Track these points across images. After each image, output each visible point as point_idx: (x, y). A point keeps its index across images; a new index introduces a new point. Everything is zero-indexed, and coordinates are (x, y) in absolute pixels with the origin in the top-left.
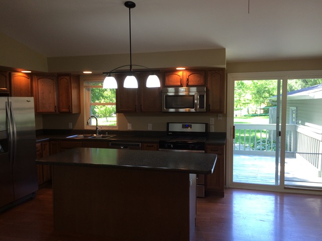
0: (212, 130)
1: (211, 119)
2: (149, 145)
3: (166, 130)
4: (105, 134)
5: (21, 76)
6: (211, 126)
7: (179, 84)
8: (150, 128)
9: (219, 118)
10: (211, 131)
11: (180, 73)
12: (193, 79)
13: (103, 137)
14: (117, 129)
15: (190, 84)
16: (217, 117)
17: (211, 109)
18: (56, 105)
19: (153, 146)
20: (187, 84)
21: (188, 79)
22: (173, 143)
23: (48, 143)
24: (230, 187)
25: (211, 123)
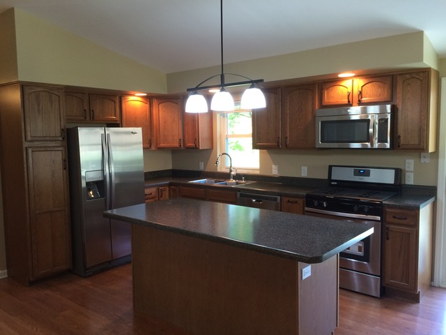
0: (410, 180)
1: (407, 161)
2: (291, 199)
3: (326, 178)
4: (241, 179)
5: (135, 101)
6: (407, 174)
7: (346, 101)
8: (304, 173)
9: (423, 160)
10: (407, 183)
11: (347, 83)
12: (371, 91)
13: (237, 183)
14: (258, 173)
15: (364, 99)
16: (420, 157)
17: (402, 143)
18: (181, 137)
19: (296, 202)
20: (359, 101)
21: (361, 93)
22: (328, 200)
23: (168, 188)
24: (441, 285)
25: (407, 169)
